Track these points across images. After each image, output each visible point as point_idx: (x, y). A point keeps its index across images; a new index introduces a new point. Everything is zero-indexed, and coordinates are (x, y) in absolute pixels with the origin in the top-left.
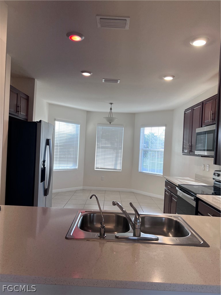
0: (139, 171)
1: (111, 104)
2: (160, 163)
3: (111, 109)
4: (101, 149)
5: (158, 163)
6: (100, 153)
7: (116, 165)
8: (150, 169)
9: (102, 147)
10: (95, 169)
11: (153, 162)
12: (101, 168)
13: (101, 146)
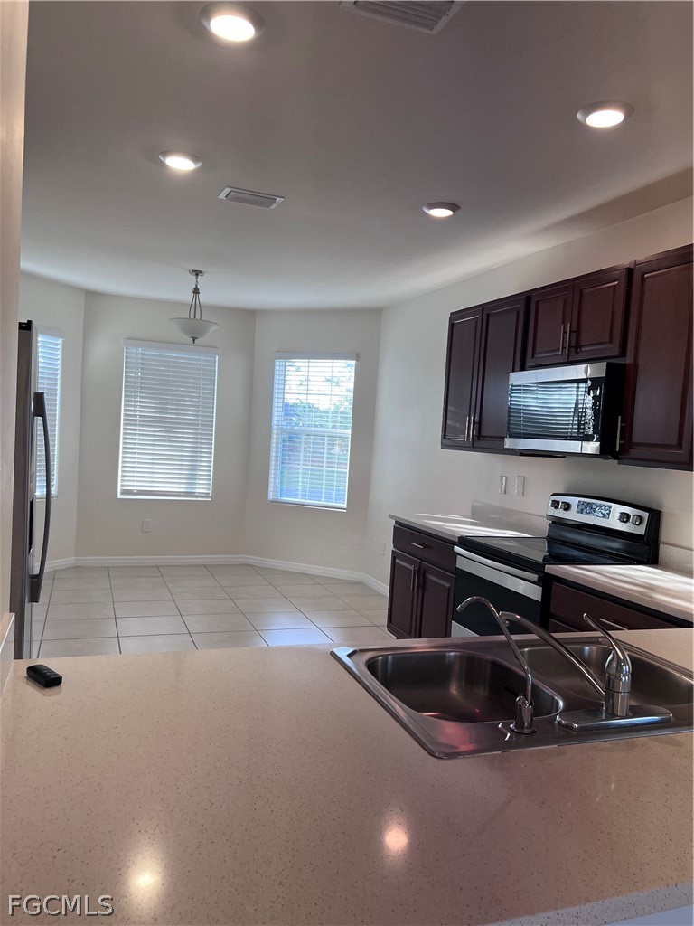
0: (271, 498)
1: (197, 275)
2: (338, 472)
3: (196, 291)
4: (140, 425)
5: (331, 472)
6: (135, 439)
7: (192, 480)
8: (303, 491)
9: (145, 421)
10: (120, 496)
11: (313, 470)
12: (140, 493)
13: (140, 416)
